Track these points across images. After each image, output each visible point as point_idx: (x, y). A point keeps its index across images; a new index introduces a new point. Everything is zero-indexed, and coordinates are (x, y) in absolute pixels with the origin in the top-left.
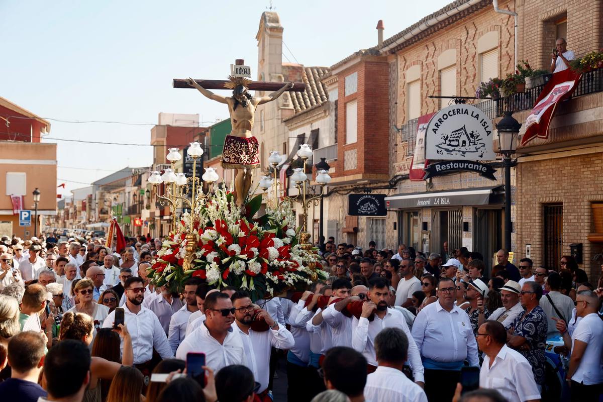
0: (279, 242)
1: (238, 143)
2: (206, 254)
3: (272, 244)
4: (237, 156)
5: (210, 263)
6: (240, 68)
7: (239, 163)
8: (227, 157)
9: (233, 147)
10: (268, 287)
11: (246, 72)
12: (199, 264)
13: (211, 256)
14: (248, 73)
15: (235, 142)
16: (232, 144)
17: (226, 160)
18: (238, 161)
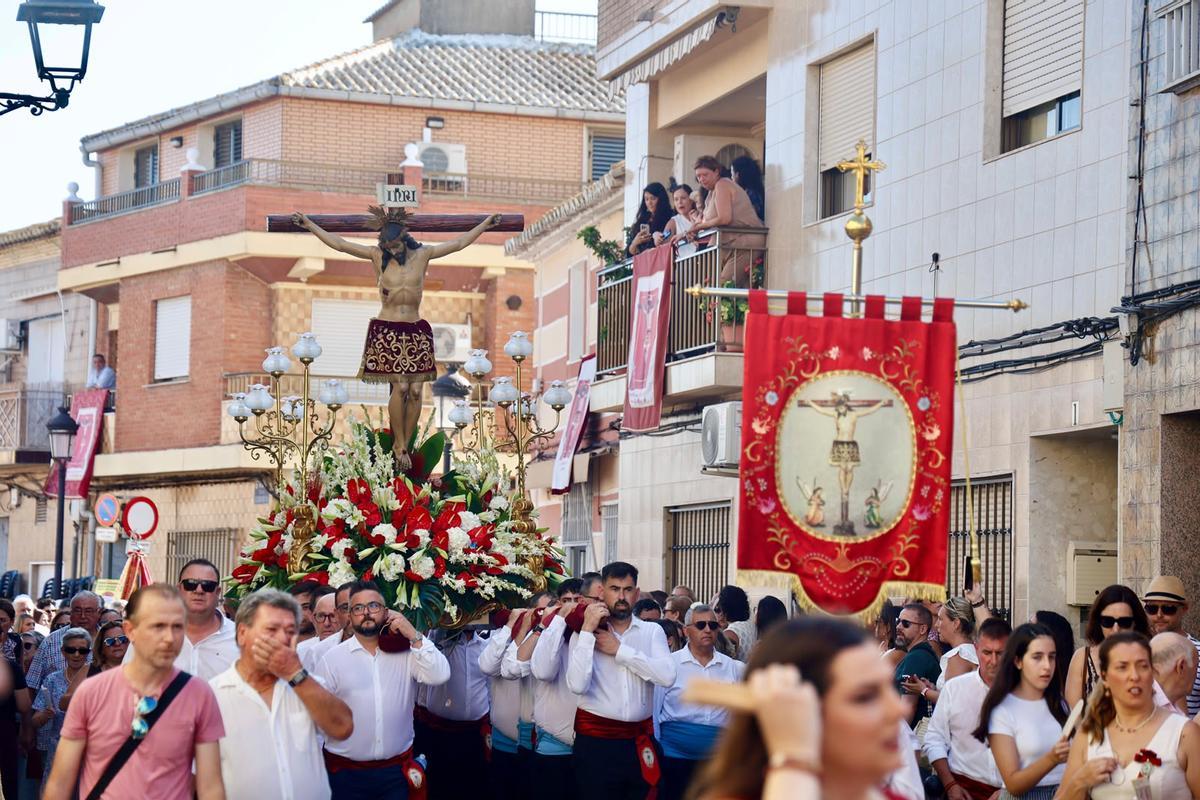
0: (470, 519)
1: (392, 334)
2: (330, 543)
3: (457, 522)
4: (390, 357)
5: (337, 560)
6: (397, 190)
7: (393, 372)
8: (371, 361)
9: (382, 341)
10: (448, 602)
11: (408, 198)
12: (318, 562)
13: (340, 546)
14: (411, 198)
15: (386, 331)
16: (380, 336)
17: (370, 366)
18: (391, 367)
